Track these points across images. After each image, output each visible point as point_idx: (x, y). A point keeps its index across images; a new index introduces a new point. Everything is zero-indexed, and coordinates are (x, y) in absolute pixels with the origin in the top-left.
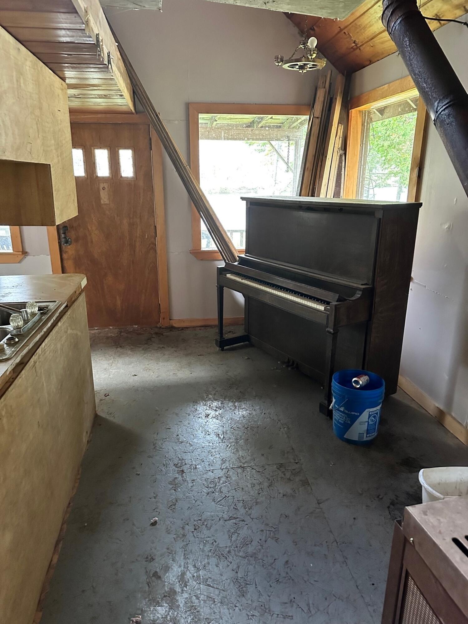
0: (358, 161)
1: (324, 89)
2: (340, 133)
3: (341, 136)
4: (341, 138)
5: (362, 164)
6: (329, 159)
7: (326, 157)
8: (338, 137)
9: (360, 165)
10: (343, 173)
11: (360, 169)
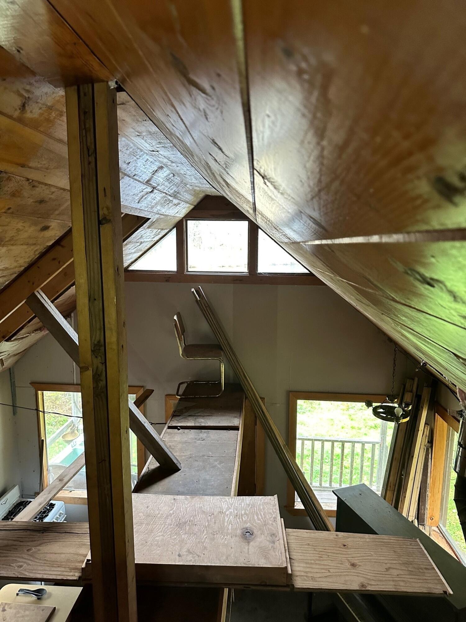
0: (444, 454)
1: (412, 393)
2: (427, 432)
3: (427, 435)
4: (427, 437)
5: (448, 456)
6: (415, 458)
7: (413, 457)
8: (424, 436)
9: (446, 457)
10: (429, 464)
11: (446, 460)
